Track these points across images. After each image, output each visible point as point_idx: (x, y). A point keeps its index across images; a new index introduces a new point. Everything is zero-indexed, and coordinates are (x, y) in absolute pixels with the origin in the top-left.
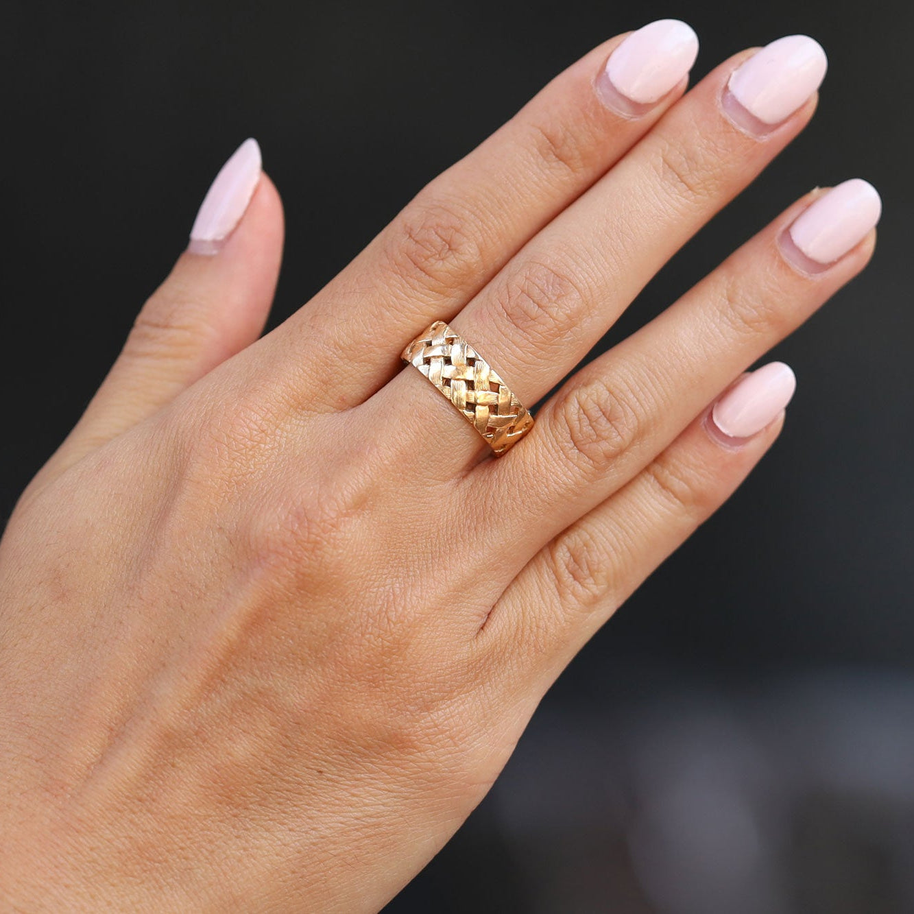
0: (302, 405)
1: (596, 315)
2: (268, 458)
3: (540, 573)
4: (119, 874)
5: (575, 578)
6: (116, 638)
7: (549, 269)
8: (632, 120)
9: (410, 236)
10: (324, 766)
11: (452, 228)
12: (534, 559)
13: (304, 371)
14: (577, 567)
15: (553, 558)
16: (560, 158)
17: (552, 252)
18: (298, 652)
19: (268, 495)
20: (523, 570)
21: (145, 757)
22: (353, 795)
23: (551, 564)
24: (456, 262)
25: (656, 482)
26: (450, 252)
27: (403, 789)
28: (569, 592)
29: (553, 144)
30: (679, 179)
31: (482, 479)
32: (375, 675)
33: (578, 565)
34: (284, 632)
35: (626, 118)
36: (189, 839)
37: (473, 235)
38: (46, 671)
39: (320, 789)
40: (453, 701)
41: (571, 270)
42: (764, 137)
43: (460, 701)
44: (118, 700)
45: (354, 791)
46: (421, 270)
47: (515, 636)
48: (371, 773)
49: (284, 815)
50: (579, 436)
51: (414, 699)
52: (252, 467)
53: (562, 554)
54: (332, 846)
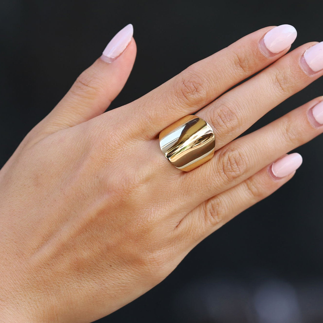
0: (134, 136)
1: (241, 128)
2: (119, 154)
3: (200, 211)
4: (36, 289)
5: (212, 215)
6: (52, 206)
7: (229, 109)
8: (269, 58)
9: (184, 83)
10: (113, 264)
11: (199, 83)
12: (199, 205)
13: (137, 125)
14: (213, 211)
15: (206, 207)
16: (241, 66)
17: (231, 103)
18: (114, 226)
19: (117, 169)
20: (194, 209)
21: (53, 251)
22: (120, 275)
23: (205, 209)
24: (198, 96)
25: (247, 186)
26: (196, 92)
27: (137, 277)
28: (208, 220)
29: (240, 61)
30: (280, 86)
31: (189, 177)
32: (138, 239)
33: (214, 211)
34: (111, 218)
35: (267, 57)
36: (61, 280)
37: (206, 88)
38: (25, 210)
39: (109, 271)
40: (161, 251)
41: (237, 111)
42: (312, 75)
43: (163, 251)
44: (48, 228)
45: (120, 274)
46: (185, 96)
47: (187, 232)
48: (128, 269)
49: (95, 278)
50: (226, 168)
51: (149, 248)
52: (113, 156)
53: (209, 206)
54: (108, 291)
